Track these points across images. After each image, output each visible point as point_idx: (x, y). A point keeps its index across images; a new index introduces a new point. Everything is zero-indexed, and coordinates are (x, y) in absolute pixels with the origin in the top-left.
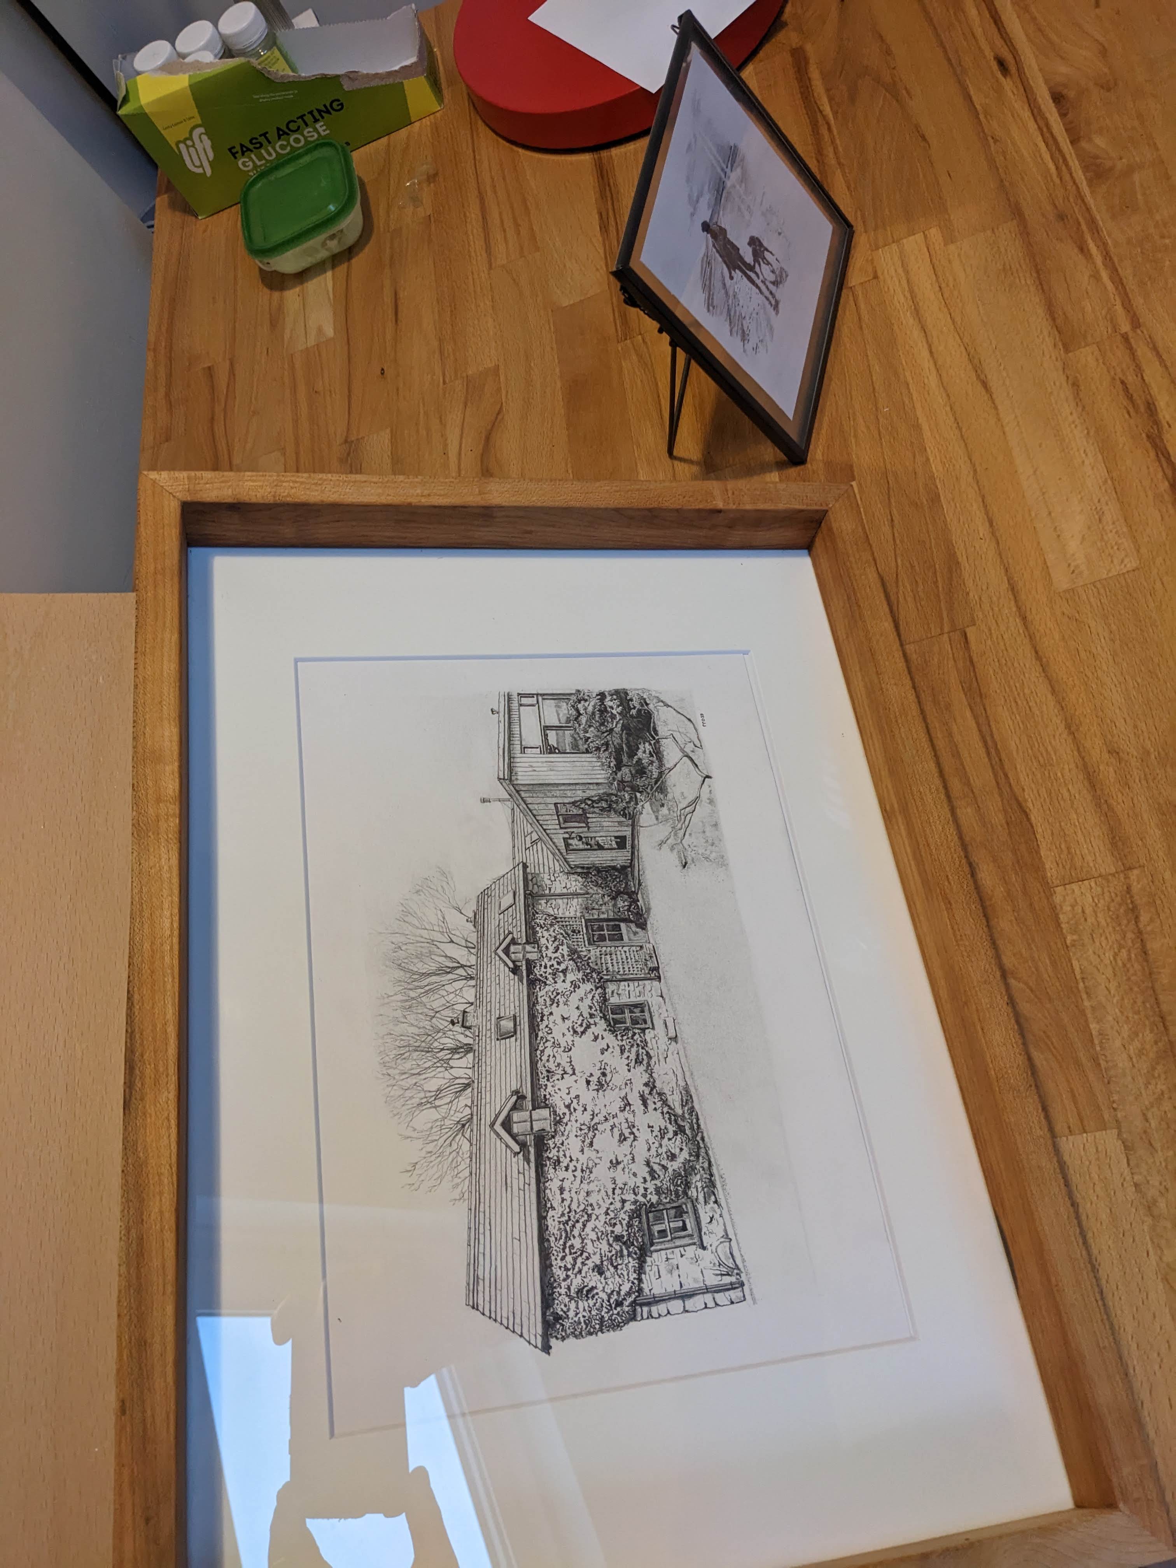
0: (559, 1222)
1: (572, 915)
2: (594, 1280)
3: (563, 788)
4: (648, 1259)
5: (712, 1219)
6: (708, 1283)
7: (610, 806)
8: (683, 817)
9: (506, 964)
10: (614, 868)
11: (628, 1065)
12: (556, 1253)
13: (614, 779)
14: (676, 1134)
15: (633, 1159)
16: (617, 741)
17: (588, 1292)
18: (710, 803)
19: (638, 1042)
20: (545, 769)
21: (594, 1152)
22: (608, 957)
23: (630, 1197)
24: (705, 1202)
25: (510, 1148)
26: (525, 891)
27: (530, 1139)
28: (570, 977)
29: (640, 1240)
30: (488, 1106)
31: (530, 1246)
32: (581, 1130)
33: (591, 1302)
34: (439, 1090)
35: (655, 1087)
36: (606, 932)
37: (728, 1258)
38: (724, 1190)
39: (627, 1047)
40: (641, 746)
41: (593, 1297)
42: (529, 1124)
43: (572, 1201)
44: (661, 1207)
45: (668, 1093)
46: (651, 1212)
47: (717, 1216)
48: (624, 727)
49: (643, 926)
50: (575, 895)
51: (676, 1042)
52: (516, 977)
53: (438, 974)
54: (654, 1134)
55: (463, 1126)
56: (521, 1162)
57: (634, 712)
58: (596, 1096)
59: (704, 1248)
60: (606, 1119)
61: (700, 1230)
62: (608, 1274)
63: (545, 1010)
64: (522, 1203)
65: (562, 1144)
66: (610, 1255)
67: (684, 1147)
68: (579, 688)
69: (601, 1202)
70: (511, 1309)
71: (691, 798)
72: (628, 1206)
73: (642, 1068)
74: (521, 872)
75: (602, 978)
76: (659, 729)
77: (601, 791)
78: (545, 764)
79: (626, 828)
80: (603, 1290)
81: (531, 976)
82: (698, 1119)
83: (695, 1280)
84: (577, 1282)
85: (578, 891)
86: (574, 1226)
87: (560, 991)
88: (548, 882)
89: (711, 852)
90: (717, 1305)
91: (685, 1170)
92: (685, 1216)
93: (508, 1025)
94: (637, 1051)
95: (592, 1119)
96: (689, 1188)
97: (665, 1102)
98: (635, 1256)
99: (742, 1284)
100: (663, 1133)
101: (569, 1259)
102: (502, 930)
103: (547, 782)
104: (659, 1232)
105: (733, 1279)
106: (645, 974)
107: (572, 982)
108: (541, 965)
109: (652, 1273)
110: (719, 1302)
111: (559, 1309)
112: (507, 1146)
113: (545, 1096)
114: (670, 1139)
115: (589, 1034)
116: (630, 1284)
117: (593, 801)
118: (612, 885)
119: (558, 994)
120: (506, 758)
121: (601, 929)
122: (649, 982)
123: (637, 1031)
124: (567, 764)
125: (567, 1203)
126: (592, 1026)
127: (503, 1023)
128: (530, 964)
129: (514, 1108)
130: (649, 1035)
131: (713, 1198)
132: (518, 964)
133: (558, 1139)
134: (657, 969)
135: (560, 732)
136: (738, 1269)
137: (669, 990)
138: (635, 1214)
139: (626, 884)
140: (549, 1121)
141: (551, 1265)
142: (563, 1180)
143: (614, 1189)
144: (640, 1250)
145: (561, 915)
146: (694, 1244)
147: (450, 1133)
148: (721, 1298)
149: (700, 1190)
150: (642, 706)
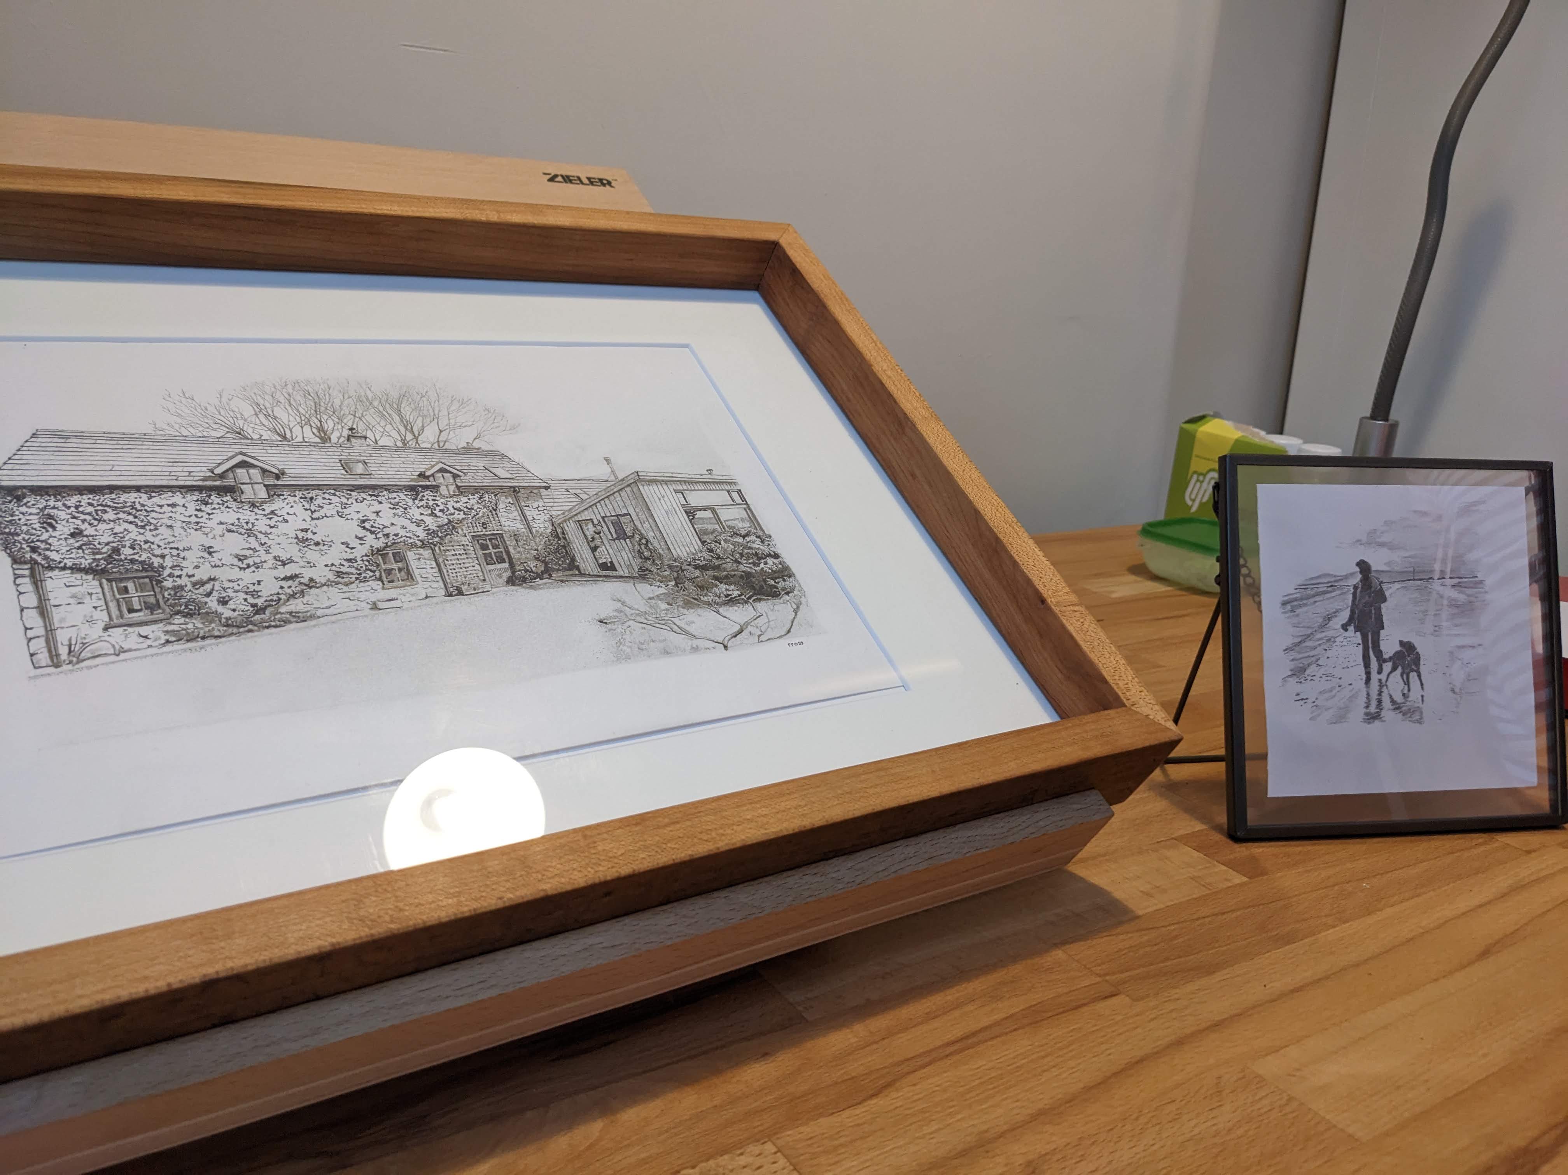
0: (134, 502)
1: (503, 523)
2: (64, 529)
3: (651, 521)
4: (91, 577)
5: (146, 637)
6: (58, 632)
7: (647, 559)
8: (663, 622)
9: (429, 469)
10: (573, 559)
11: (333, 564)
12: (96, 498)
13: (682, 563)
14: (253, 606)
15: (216, 566)
16: (728, 567)
17: (51, 525)
18: (692, 648)
19: (363, 575)
20: (665, 507)
21: (221, 534)
22: (462, 551)
23: (168, 562)
24: (167, 632)
25: (218, 466)
26: (517, 487)
27: (229, 482)
28: (429, 520)
29: (114, 570)
30: (264, 451)
31: (104, 478)
32: (247, 523)
33: (37, 526)
34: (275, 418)
35: (311, 588)
36: (492, 551)
37: (92, 651)
38: (185, 650)
39: (355, 565)
40: (732, 587)
41: (44, 528)
42: (248, 481)
43: (160, 513)
44: (157, 590)
45: (305, 600)
46: (151, 581)
47: (149, 642)
48: (748, 575)
49: (511, 581)
50: (529, 527)
51: (371, 609)
52: (415, 477)
53: (402, 421)
54: (251, 586)
55: (240, 433)
56: (202, 474)
57: (772, 582)
58: (290, 536)
59: (106, 629)
60: (262, 545)
61: (130, 625)
62: (72, 541)
63: (383, 498)
64: (154, 473)
65: (227, 507)
66: (96, 543)
67: (237, 613)
68: (773, 537)
69: (160, 537)
70: (31, 462)
71: (691, 629)
72: (156, 561)
73: (331, 577)
74: (539, 485)
75: (435, 545)
76: (763, 603)
77: (661, 552)
78: (670, 507)
79: (626, 571)
80: (51, 536)
81: (420, 489)
82: (276, 626)
83: (62, 620)
84: (63, 515)
85: (534, 530)
86: (130, 514)
87: (409, 510)
88: (535, 505)
89: (630, 647)
90: (30, 640)
91: (207, 613)
92: (148, 612)
93: (359, 468)
94: (352, 574)
95: (260, 532)
96: (184, 616)
97: (293, 596)
98: (94, 565)
99: (57, 666)
100: (255, 594)
101: (90, 509)
102: (466, 468)
103: (651, 508)
104: (126, 588)
105: (64, 656)
106: (451, 583)
107: (422, 520)
108: (436, 496)
109: (73, 579)
110: (33, 641)
111: (31, 499)
112: (219, 464)
113: (283, 495)
114: (246, 600)
115: (362, 533)
116: (59, 560)
117: (646, 545)
118: (551, 557)
119: (406, 509)
120: (663, 478)
121: (495, 547)
122: (443, 586)
123: (377, 574)
124: (680, 525)
125: (157, 509)
126: (374, 536)
127: (360, 465)
128: (435, 488)
129: (264, 471)
130: (376, 585)
131: (173, 639)
132: (431, 479)
133: (233, 505)
134: (460, 593)
135: (714, 521)
136: (78, 663)
137: (437, 603)
138: (147, 566)
139: (558, 570)
140: (253, 497)
141: (82, 495)
142: (184, 506)
143: (177, 549)
144: (101, 570)
145: (499, 514)
146: (111, 618)
147: (229, 423)
148: (39, 645)
149: (184, 626)
150: (784, 589)
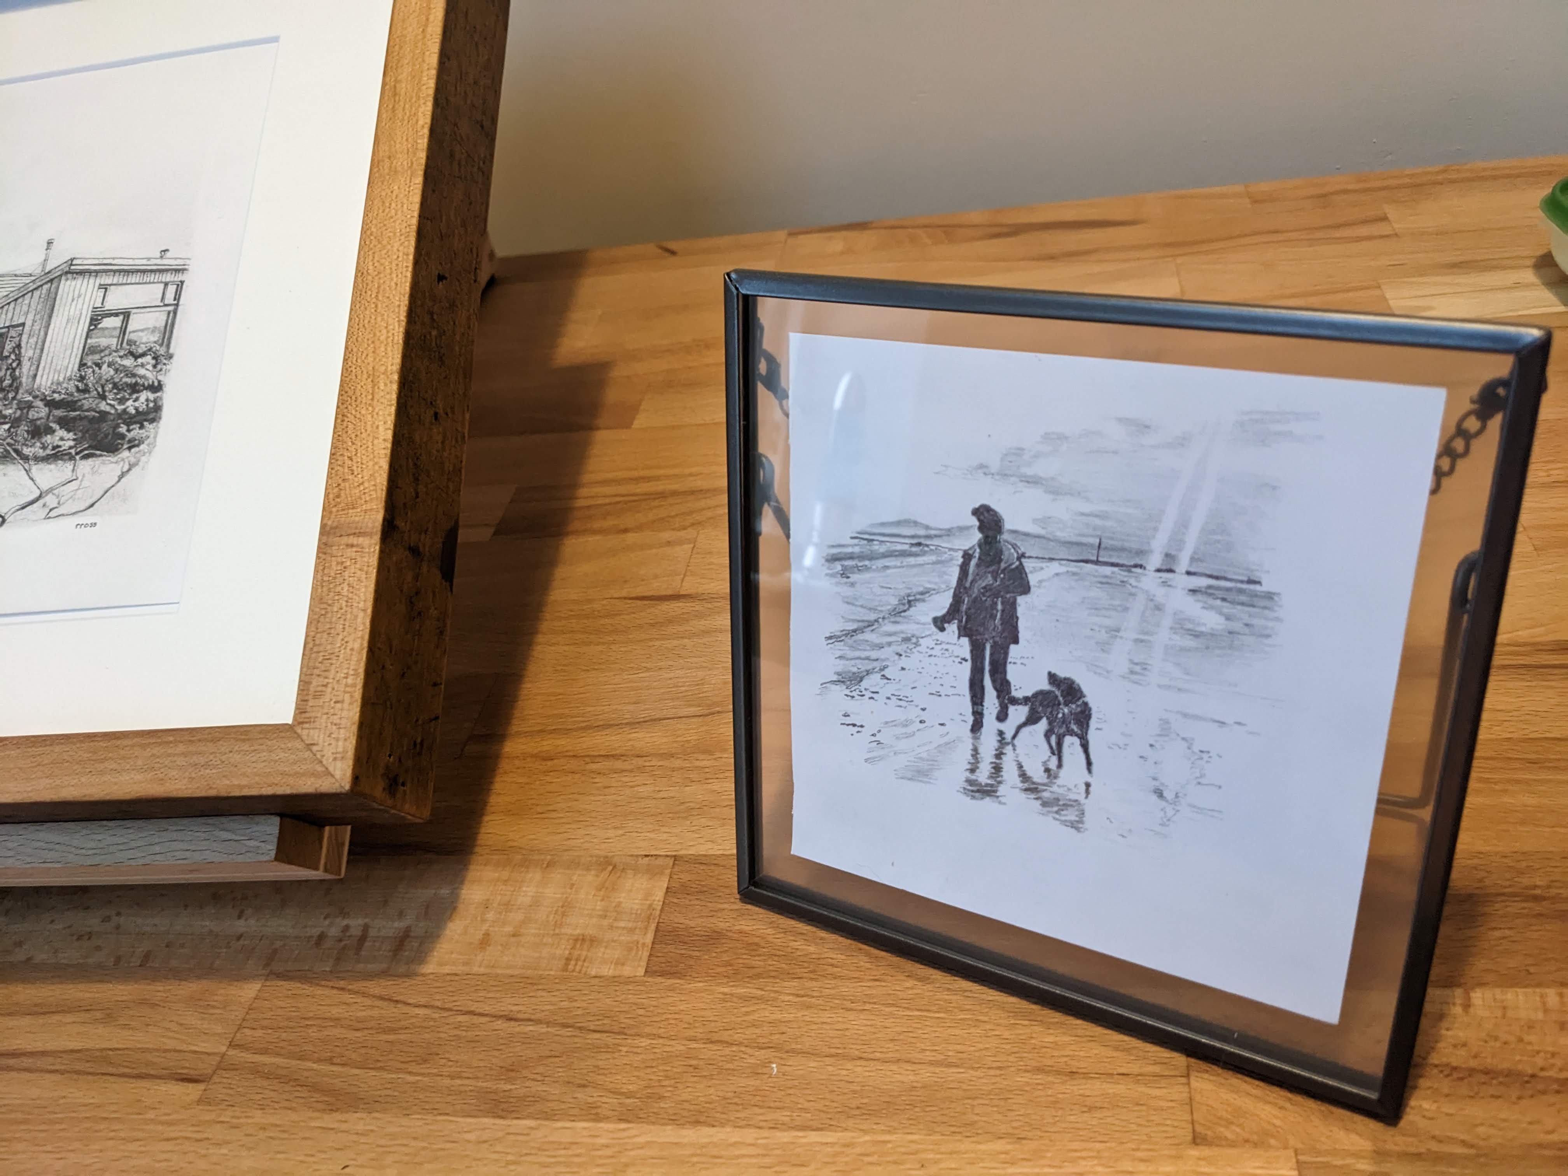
3: (42, 333)
13: (36, 397)
16: (86, 404)
20: (72, 313)
40: (71, 435)
48: (104, 415)
57: (124, 429)
68: (173, 359)
76: (90, 461)
77: (24, 380)
78: (78, 312)
103: (54, 314)
117: (14, 370)
120: (97, 268)
124: (71, 340)
135: (117, 333)
150: (130, 441)
